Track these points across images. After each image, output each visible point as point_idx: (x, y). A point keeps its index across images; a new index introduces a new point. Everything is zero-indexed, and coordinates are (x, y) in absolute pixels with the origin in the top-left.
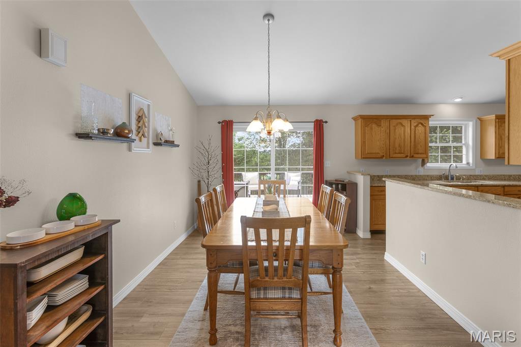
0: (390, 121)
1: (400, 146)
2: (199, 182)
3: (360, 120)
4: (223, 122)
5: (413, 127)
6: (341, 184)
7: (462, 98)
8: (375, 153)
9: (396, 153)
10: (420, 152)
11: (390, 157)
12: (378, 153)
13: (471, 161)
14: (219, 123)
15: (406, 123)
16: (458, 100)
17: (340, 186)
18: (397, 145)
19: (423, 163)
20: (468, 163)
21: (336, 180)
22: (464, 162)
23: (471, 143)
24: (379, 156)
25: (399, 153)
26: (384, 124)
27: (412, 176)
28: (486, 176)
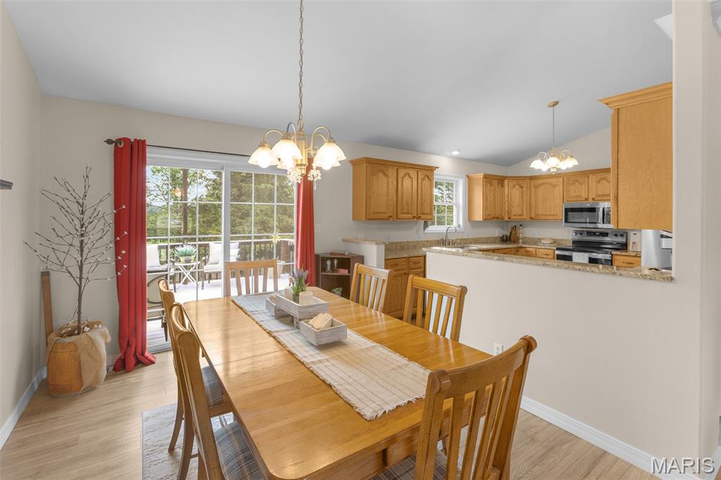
0: (397, 169)
1: (407, 203)
2: (45, 275)
3: (365, 165)
4: (119, 141)
5: (420, 180)
6: (337, 258)
7: (459, 151)
8: (382, 213)
9: (403, 213)
10: (426, 212)
11: (397, 219)
12: (385, 213)
13: (461, 223)
14: (109, 142)
15: (413, 173)
16: (456, 153)
17: (336, 262)
18: (404, 203)
19: (426, 225)
20: (459, 226)
21: (331, 254)
22: (455, 224)
23: (461, 202)
24: (386, 216)
25: (406, 213)
26: (392, 172)
27: (413, 242)
28: (472, 239)
